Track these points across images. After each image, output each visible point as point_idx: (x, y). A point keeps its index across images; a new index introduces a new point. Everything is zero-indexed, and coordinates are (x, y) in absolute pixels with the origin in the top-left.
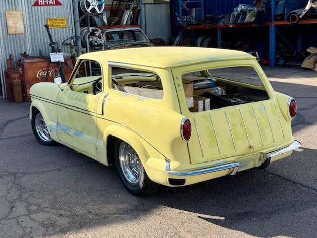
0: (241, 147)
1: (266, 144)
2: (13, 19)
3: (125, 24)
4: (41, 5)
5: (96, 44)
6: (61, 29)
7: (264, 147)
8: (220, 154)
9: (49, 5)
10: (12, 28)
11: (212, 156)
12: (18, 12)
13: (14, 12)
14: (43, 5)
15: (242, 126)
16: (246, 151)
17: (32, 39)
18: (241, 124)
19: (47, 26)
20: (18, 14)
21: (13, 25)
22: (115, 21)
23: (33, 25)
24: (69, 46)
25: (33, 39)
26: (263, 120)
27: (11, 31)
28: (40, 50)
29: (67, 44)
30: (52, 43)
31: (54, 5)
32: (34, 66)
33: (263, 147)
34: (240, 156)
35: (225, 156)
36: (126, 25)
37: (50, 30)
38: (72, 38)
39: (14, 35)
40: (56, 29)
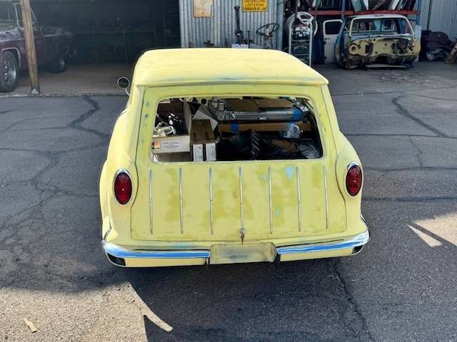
0: (225, 229)
1: (277, 231)
3: (394, 8)
5: (301, 35)
6: (259, 13)
7: (274, 235)
8: (182, 232)
10: (199, 9)
11: (169, 235)
15: (235, 197)
16: (232, 235)
17: (221, 25)
18: (234, 193)
19: (237, 9)
21: (201, 5)
22: (380, 4)
23: (224, 6)
24: (263, 37)
25: (223, 25)
26: (285, 192)
27: (198, 13)
28: (226, 40)
29: (262, 34)
30: (239, 31)
33: (270, 235)
34: (223, 243)
35: (192, 238)
36: (397, 11)
37: (245, 14)
38: (267, 26)
39: (201, 19)
40: (252, 13)
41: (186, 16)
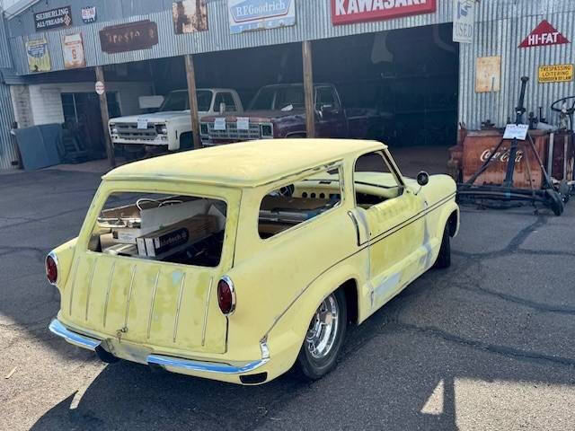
1: (154, 337)
2: (485, 69)
4: (532, 45)
6: (561, 84)
7: (151, 340)
8: (86, 319)
9: (545, 44)
10: (482, 83)
12: (494, 58)
13: (488, 58)
14: (535, 45)
15: (125, 294)
18: (125, 290)
19: (524, 81)
20: (494, 61)
21: (484, 78)
26: (168, 297)
27: (481, 87)
29: (558, 110)
30: (520, 108)
31: (554, 43)
32: (479, 142)
33: (148, 340)
37: (541, 85)
38: (564, 100)
39: (484, 94)
40: (551, 84)
41: (466, 92)
